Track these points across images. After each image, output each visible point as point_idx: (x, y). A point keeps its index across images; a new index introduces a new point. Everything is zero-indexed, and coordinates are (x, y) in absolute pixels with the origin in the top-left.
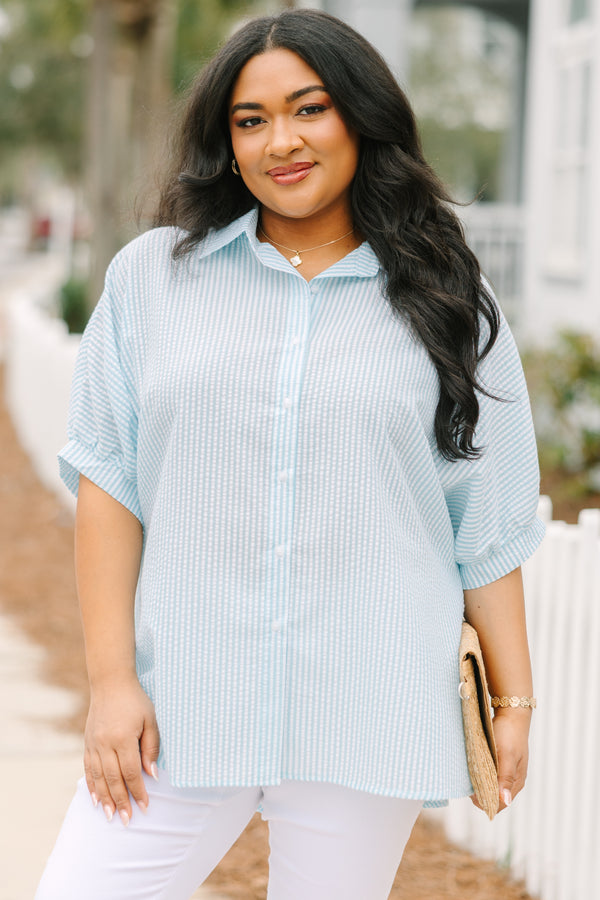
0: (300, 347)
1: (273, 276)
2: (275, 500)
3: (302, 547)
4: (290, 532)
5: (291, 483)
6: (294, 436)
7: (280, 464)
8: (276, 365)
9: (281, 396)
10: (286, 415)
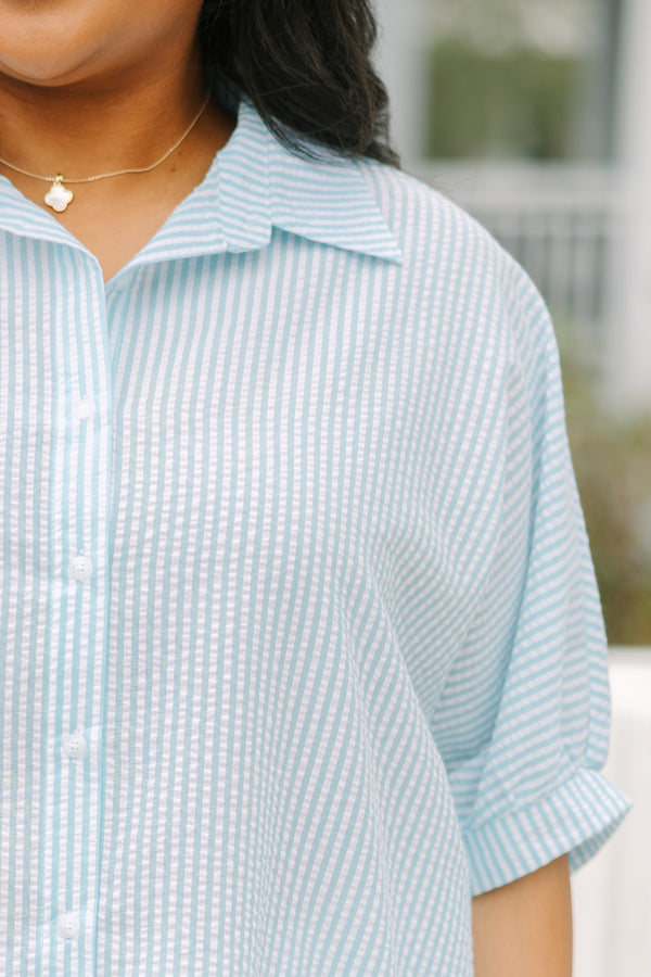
0: (97, 427)
1: (24, 250)
2: (57, 802)
3: (122, 911)
4: (92, 878)
5: (94, 760)
6: (99, 648)
7: (66, 716)
8: (45, 474)
9: (65, 552)
10: (79, 597)
